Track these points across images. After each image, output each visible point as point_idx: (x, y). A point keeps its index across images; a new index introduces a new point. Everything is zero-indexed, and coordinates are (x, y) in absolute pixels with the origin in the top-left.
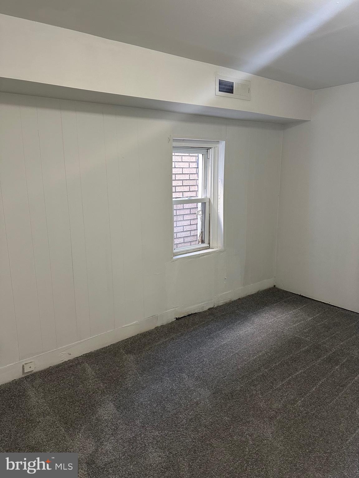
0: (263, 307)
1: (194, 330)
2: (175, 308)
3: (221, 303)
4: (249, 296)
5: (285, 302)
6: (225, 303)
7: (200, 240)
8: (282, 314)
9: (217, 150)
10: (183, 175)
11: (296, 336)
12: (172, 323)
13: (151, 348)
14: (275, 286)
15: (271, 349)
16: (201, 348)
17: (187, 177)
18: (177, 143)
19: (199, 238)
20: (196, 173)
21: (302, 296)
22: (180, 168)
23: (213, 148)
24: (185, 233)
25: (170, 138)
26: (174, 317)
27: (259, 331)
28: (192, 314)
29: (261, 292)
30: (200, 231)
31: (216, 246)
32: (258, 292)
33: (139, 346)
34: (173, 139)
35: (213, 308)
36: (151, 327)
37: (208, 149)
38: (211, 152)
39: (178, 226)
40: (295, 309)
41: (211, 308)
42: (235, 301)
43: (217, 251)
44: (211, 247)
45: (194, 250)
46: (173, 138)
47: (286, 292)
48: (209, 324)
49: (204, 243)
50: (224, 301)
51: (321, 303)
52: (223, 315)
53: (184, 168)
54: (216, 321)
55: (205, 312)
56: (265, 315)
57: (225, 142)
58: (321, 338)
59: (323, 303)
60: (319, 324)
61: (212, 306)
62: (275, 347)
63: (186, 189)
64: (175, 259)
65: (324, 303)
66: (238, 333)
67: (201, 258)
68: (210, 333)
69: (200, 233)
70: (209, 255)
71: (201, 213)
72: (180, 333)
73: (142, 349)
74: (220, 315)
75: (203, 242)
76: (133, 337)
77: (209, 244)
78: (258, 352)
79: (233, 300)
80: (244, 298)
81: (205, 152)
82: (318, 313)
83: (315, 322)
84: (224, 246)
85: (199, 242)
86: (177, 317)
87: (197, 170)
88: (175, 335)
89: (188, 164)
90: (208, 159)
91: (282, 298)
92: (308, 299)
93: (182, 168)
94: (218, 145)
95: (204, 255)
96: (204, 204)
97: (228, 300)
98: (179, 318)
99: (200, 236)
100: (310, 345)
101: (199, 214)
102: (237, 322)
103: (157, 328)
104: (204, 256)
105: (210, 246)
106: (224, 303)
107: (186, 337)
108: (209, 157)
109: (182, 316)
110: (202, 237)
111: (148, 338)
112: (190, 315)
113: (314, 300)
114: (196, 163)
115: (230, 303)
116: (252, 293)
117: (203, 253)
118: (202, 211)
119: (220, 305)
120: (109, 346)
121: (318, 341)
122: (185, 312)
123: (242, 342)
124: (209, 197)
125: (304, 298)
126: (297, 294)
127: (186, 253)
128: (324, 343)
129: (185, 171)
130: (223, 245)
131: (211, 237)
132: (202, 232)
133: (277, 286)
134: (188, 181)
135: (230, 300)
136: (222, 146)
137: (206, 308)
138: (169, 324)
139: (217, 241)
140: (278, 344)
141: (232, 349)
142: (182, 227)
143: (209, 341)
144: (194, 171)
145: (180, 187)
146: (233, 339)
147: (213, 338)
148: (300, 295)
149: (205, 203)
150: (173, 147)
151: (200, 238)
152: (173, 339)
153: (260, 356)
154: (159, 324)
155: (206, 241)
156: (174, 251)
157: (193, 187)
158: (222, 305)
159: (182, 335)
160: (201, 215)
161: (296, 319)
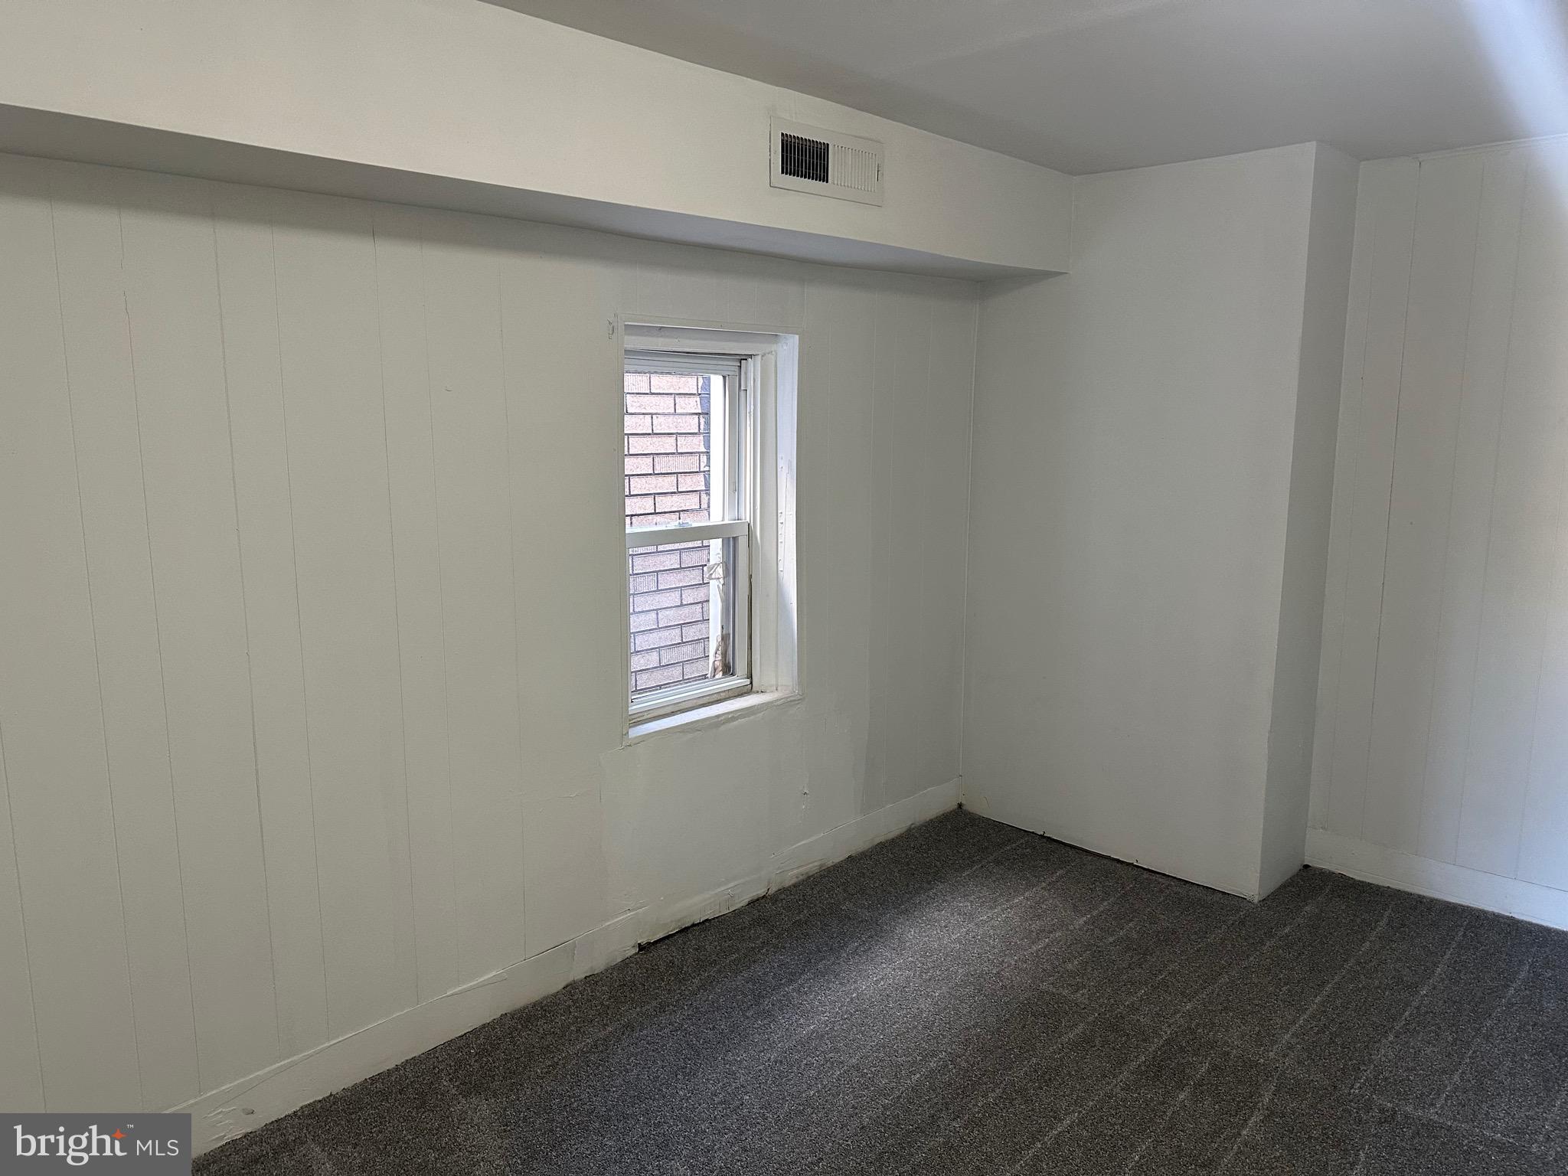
0: (929, 883)
1: (702, 987)
2: (634, 910)
3: (790, 877)
4: (882, 846)
5: (998, 862)
6: (804, 877)
7: (717, 663)
8: (991, 908)
9: (773, 363)
10: (655, 439)
11: (1044, 986)
12: (625, 963)
13: (555, 1065)
14: (960, 806)
15: (967, 1042)
16: (730, 1057)
17: (668, 445)
18: (640, 338)
19: (714, 658)
20: (697, 431)
21: (1049, 838)
22: (643, 414)
23: (760, 357)
24: (666, 633)
25: (615, 324)
26: (632, 943)
27: (921, 976)
28: (694, 925)
29: (919, 828)
30: (720, 633)
31: (773, 682)
32: (909, 830)
33: (507, 1061)
34: (625, 325)
35: (764, 897)
36: (550, 983)
37: (742, 359)
38: (753, 368)
39: (640, 612)
40: (1030, 886)
41: (758, 900)
42: (837, 867)
43: (779, 703)
44: (754, 689)
45: (701, 702)
46: (626, 323)
47: (999, 826)
48: (754, 962)
49: (733, 675)
50: (801, 869)
51: (1109, 863)
52: (798, 924)
53: (656, 414)
54: (776, 946)
55: (738, 913)
56: (936, 913)
57: (797, 337)
58: (1123, 989)
59: (1115, 863)
60: (1111, 940)
61: (761, 892)
62: (978, 1036)
63: (667, 484)
64: (636, 737)
65: (1118, 861)
66: (855, 989)
67: (722, 728)
68: (760, 996)
69: (720, 640)
70: (752, 717)
71: (720, 571)
72: (654, 1003)
73: (520, 1074)
74: (790, 924)
75: (728, 670)
76: (484, 1026)
77: (750, 676)
78: (924, 1058)
79: (830, 864)
80: (864, 855)
81: (733, 368)
82: (1103, 900)
83: (1097, 931)
84: (800, 683)
85: (715, 670)
86: (643, 941)
87: (702, 421)
88: (638, 1009)
89: (670, 400)
90: (742, 393)
91: (987, 848)
92: (1068, 849)
93: (652, 414)
94: (774, 347)
95: (734, 719)
96: (731, 543)
97: (816, 864)
98: (649, 943)
99: (718, 650)
100: (1091, 1019)
101: (713, 576)
102: (846, 945)
103: (571, 988)
104: (736, 723)
105: (751, 683)
106: (801, 878)
107: (678, 1018)
108: (746, 387)
109: (661, 935)
110: (724, 654)
111: (541, 1031)
112: (687, 929)
113: (1087, 851)
114: (698, 399)
115: (822, 877)
116: (891, 836)
117: (731, 712)
118: (725, 564)
119: (788, 883)
120: (397, 1068)
121: (1112, 1001)
122: (672, 922)
123: (869, 1021)
124: (748, 520)
125: (1054, 846)
126: (1033, 833)
127: (673, 713)
128: (1134, 1009)
129: (662, 425)
130: (796, 678)
131: (756, 657)
132: (725, 638)
133: (968, 807)
134: (670, 458)
135: (821, 866)
136: (787, 352)
137: (741, 902)
138: (613, 968)
139: (777, 666)
140: (990, 1019)
141: (836, 1050)
142: (653, 615)
143: (756, 1026)
144: (692, 424)
145: (643, 479)
146: (837, 1013)
147: (768, 1014)
148: (1042, 836)
149: (735, 539)
150: (627, 352)
151: (720, 658)
152: (629, 1027)
153: (932, 1071)
154: (578, 973)
155: (741, 666)
156: (633, 708)
157: (688, 478)
158: (795, 886)
159: (662, 1008)
160: (722, 581)
161: (1036, 925)
